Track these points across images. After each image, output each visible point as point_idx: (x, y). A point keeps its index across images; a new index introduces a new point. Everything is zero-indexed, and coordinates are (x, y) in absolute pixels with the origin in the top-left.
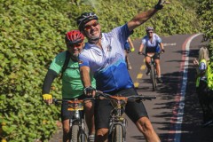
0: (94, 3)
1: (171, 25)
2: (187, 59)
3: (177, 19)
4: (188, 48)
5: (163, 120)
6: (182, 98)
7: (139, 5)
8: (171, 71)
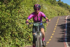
0: (46, 9)
1: (63, 14)
2: (67, 21)
3: (64, 12)
4: (67, 19)
5: (62, 34)
6: (66, 30)
7: (56, 9)
8: (63, 24)
